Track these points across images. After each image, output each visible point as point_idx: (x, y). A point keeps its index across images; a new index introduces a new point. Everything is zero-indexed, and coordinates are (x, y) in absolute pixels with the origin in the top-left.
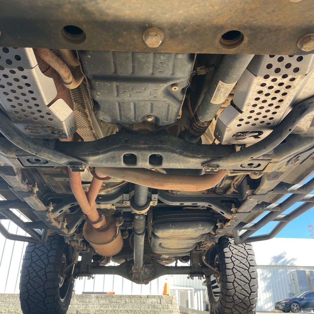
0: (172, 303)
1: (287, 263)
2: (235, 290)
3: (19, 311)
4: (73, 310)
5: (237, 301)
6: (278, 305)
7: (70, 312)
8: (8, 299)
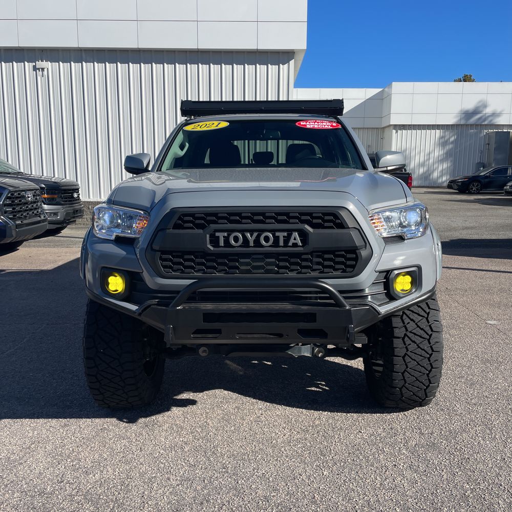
1: (485, 120)
6: (452, 184)
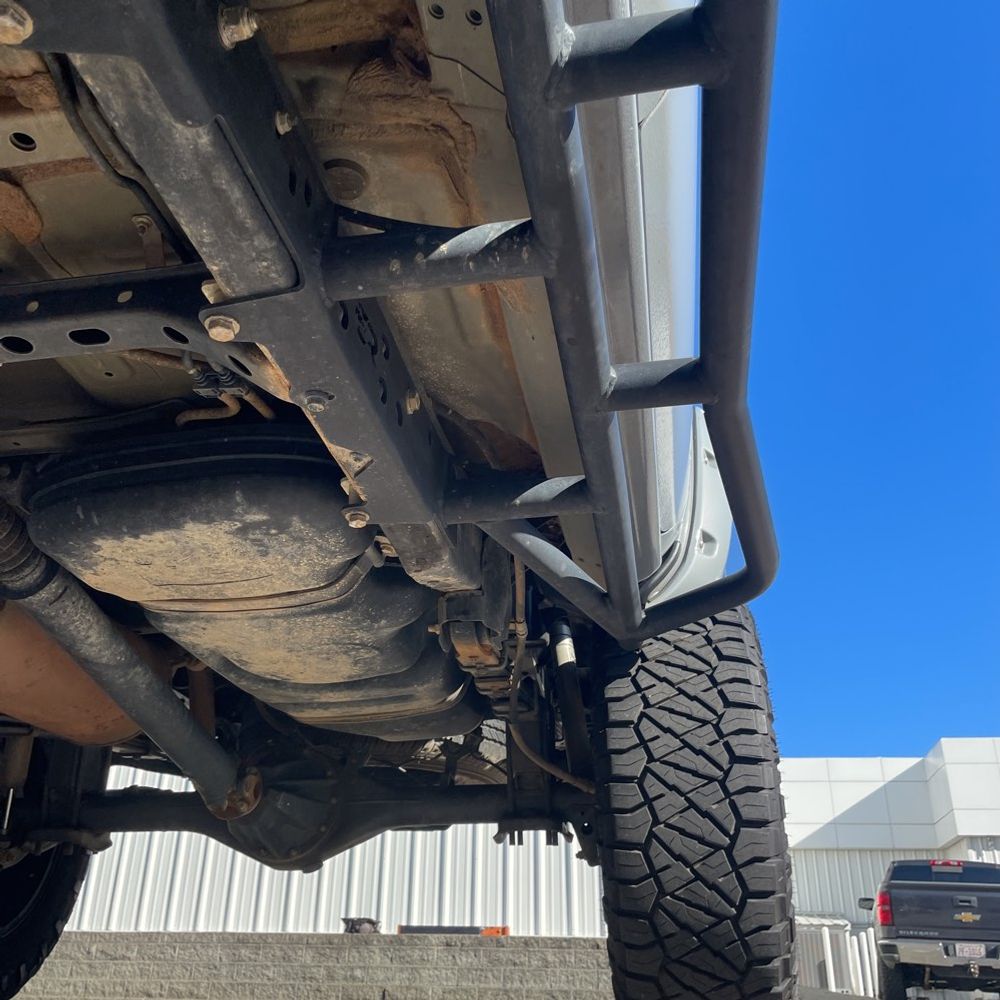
2: (658, 882)
3: (202, 990)
4: (372, 989)
5: (675, 941)
8: (171, 951)
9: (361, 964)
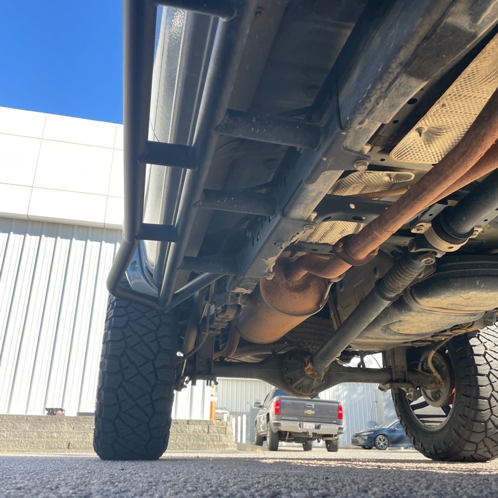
0: (227, 433)
2: (492, 411)
4: (62, 442)
5: (491, 431)
6: (357, 438)
7: (56, 444)
9: (57, 431)
